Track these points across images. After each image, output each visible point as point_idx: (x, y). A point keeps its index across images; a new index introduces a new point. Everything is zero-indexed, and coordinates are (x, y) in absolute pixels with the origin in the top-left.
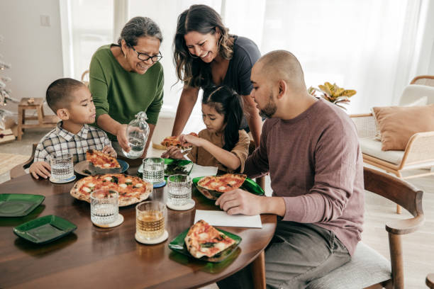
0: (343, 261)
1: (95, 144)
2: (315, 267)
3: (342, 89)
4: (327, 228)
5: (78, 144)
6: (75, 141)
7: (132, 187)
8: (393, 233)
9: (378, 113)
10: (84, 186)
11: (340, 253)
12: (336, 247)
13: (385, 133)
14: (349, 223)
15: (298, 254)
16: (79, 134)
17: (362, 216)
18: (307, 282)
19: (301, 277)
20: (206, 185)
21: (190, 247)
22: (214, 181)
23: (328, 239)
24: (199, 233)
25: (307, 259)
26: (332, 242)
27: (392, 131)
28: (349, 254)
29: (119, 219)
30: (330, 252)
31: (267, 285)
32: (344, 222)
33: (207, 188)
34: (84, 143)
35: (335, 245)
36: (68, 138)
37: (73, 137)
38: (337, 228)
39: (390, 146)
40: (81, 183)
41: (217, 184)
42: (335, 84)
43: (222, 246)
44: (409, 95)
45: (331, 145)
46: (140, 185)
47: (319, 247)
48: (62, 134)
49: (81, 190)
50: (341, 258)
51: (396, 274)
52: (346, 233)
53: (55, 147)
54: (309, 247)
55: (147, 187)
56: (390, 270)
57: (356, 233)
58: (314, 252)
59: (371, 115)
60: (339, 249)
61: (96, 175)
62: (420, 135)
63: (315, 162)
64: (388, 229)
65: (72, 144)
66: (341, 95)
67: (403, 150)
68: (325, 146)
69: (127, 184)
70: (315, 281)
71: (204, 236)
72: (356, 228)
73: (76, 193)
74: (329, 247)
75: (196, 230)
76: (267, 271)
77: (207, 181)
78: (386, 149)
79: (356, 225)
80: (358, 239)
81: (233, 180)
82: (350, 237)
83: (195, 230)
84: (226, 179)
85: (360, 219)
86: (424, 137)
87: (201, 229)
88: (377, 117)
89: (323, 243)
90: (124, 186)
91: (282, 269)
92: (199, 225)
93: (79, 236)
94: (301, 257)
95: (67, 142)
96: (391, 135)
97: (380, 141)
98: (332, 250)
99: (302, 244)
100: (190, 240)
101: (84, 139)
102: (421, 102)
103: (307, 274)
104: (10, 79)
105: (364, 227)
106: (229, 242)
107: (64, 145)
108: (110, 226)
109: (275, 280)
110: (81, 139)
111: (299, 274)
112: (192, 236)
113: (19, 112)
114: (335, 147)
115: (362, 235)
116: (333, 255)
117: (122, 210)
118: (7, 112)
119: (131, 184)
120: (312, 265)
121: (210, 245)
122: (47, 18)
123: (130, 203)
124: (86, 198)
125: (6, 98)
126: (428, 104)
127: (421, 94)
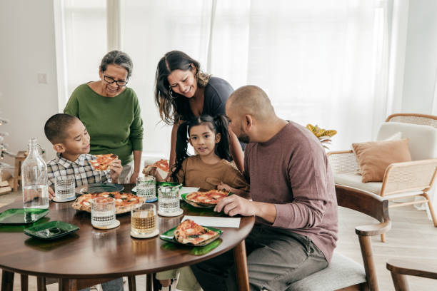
0: (321, 265)
1: (92, 170)
2: (294, 269)
3: (323, 130)
4: (304, 234)
5: (76, 170)
6: (73, 168)
7: (127, 201)
8: (362, 235)
9: (357, 149)
10: (84, 201)
11: (317, 257)
12: (312, 251)
13: (365, 166)
14: (323, 230)
15: (278, 257)
16: (77, 162)
17: (336, 225)
18: (288, 284)
19: (282, 277)
20: (193, 198)
21: (178, 236)
22: (200, 195)
23: (304, 243)
24: (186, 229)
25: (286, 261)
26: (308, 246)
27: (370, 164)
28: (325, 259)
29: (116, 223)
30: (307, 255)
31: (250, 284)
32: (319, 229)
33: (194, 201)
34: (82, 169)
35: (311, 248)
36: (67, 165)
37: (71, 165)
38: (313, 235)
39: (369, 178)
40: (81, 199)
41: (203, 198)
42: (316, 126)
43: (205, 237)
44: (384, 131)
45: (302, 162)
46: (135, 199)
47: (297, 251)
48: (61, 162)
49: (81, 203)
50: (319, 262)
51: (369, 276)
52: (321, 239)
53: (55, 173)
54: (288, 251)
55: (140, 200)
56: (364, 272)
57: (331, 239)
58: (292, 255)
59: (352, 152)
60: (315, 253)
61: (95, 193)
62: (395, 165)
63: (290, 180)
64: (358, 232)
65: (70, 171)
66: (323, 135)
67: (381, 181)
68: (298, 163)
69: (122, 199)
70: (295, 283)
71: (190, 231)
72: (331, 235)
73: (77, 206)
74: (306, 251)
75: (184, 226)
76: (249, 271)
77: (193, 196)
78: (366, 181)
79: (330, 232)
80: (333, 246)
81: (217, 194)
82: (325, 243)
83: (182, 226)
84: (211, 194)
85: (334, 228)
86: (399, 167)
87: (188, 226)
88: (356, 152)
89: (300, 247)
90: (120, 201)
91: (263, 270)
92: (186, 222)
93: (80, 235)
94: (280, 259)
95: (66, 169)
96: (370, 167)
97: (360, 175)
98: (309, 254)
99: (282, 248)
100: (177, 232)
101: (81, 166)
102: (396, 137)
103: (287, 275)
104: (7, 134)
105: (338, 235)
106: (211, 234)
107: (63, 172)
108: (108, 227)
109: (258, 280)
110: (78, 166)
111: (280, 275)
112: (180, 230)
113: (16, 165)
114: (307, 163)
115: (337, 243)
116: (310, 258)
117: (118, 216)
118: (5, 164)
119: (126, 199)
120: (291, 266)
121: (196, 236)
122: (45, 76)
123: (125, 211)
124: (86, 209)
125: (3, 152)
126: (402, 138)
127: (396, 130)
